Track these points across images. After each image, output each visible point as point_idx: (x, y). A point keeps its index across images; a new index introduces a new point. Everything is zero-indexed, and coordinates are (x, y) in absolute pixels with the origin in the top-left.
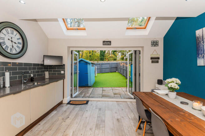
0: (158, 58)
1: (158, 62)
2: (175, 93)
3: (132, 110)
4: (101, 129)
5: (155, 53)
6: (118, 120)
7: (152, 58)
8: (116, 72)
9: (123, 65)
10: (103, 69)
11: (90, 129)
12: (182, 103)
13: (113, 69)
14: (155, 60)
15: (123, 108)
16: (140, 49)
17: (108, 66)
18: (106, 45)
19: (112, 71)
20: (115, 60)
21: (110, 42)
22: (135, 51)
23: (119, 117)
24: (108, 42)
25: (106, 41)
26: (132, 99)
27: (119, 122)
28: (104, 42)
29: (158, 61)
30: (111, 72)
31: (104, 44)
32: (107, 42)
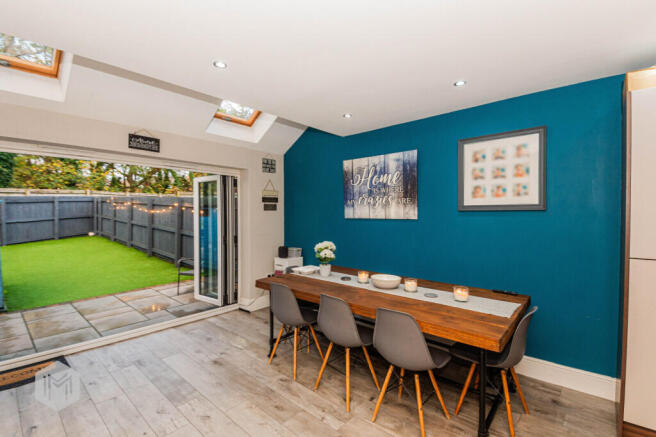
0: (276, 200)
1: (274, 208)
2: (329, 266)
3: (232, 333)
4: (189, 397)
5: (270, 188)
6: (215, 362)
7: (264, 199)
8: (86, 235)
9: (131, 210)
10: (19, 225)
11: (158, 413)
12: (343, 279)
13: (73, 222)
14: (269, 203)
15: (209, 336)
16: (237, 175)
17: (45, 212)
18: (140, 149)
19: (67, 233)
20: (72, 184)
21: (157, 141)
22: (224, 178)
23: (214, 357)
24: (151, 139)
25: (142, 137)
26: (218, 307)
27: (221, 364)
28: (132, 137)
29: (275, 206)
30: (60, 238)
31: (134, 145)
32: (145, 139)
